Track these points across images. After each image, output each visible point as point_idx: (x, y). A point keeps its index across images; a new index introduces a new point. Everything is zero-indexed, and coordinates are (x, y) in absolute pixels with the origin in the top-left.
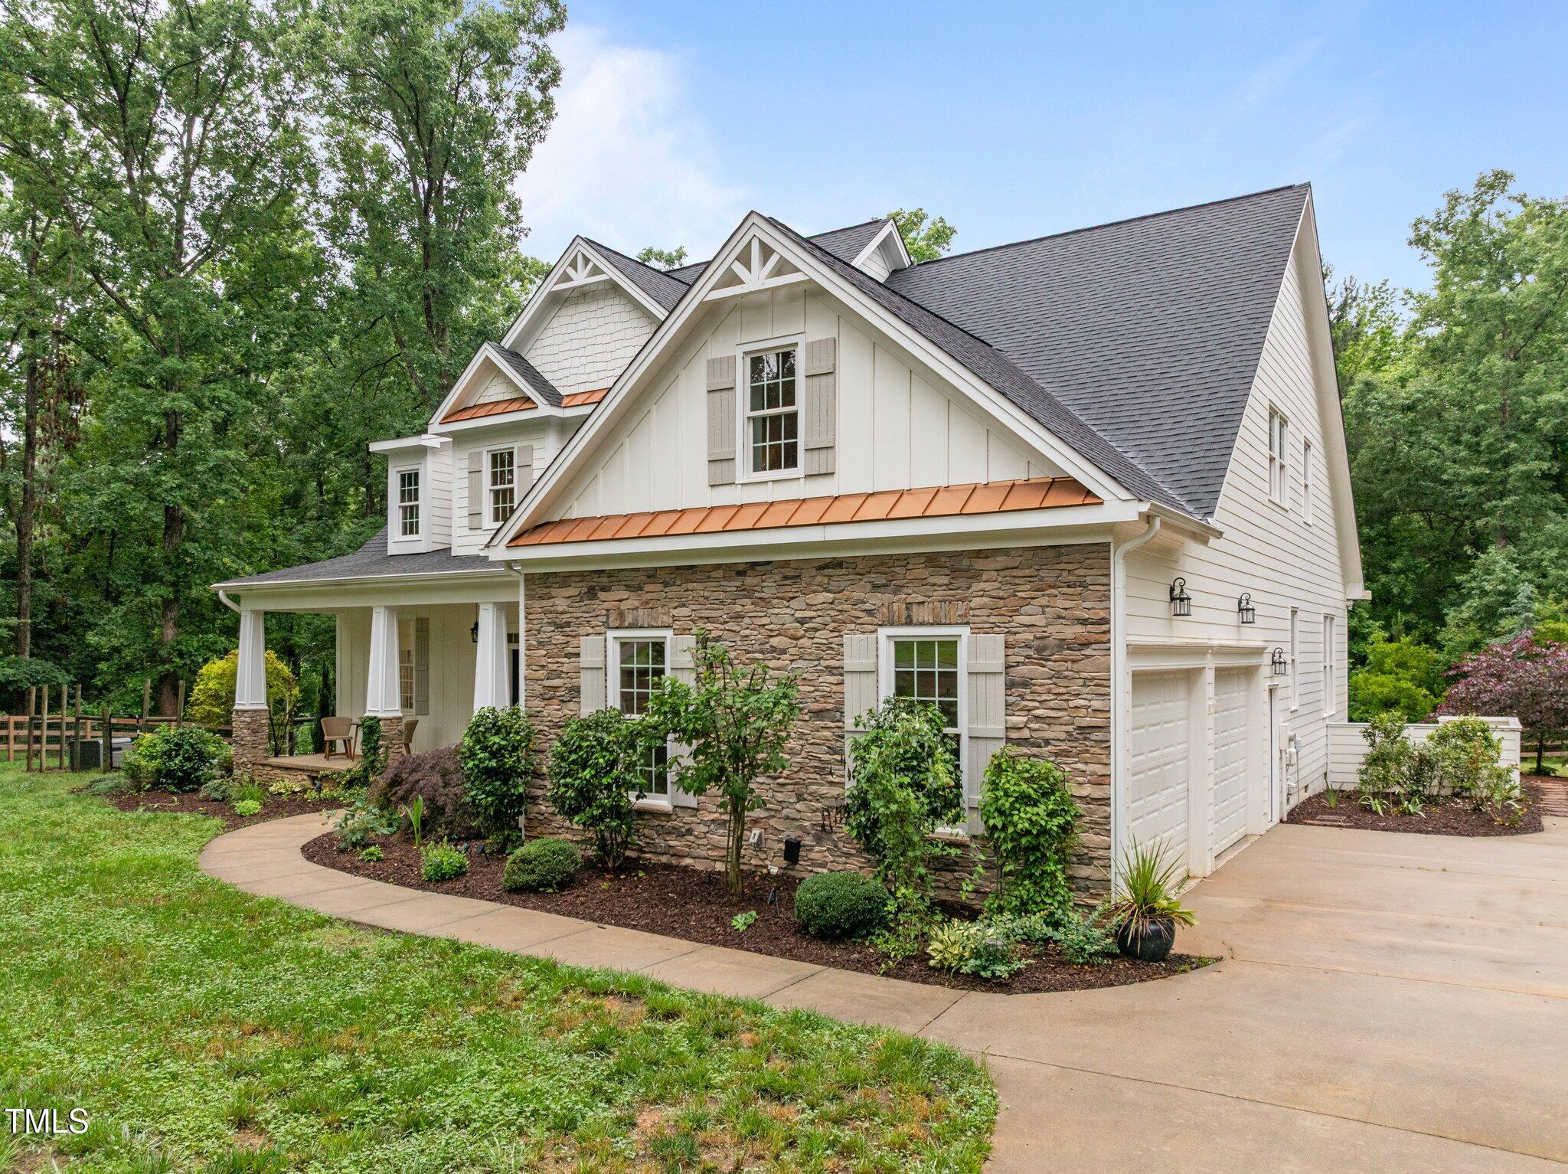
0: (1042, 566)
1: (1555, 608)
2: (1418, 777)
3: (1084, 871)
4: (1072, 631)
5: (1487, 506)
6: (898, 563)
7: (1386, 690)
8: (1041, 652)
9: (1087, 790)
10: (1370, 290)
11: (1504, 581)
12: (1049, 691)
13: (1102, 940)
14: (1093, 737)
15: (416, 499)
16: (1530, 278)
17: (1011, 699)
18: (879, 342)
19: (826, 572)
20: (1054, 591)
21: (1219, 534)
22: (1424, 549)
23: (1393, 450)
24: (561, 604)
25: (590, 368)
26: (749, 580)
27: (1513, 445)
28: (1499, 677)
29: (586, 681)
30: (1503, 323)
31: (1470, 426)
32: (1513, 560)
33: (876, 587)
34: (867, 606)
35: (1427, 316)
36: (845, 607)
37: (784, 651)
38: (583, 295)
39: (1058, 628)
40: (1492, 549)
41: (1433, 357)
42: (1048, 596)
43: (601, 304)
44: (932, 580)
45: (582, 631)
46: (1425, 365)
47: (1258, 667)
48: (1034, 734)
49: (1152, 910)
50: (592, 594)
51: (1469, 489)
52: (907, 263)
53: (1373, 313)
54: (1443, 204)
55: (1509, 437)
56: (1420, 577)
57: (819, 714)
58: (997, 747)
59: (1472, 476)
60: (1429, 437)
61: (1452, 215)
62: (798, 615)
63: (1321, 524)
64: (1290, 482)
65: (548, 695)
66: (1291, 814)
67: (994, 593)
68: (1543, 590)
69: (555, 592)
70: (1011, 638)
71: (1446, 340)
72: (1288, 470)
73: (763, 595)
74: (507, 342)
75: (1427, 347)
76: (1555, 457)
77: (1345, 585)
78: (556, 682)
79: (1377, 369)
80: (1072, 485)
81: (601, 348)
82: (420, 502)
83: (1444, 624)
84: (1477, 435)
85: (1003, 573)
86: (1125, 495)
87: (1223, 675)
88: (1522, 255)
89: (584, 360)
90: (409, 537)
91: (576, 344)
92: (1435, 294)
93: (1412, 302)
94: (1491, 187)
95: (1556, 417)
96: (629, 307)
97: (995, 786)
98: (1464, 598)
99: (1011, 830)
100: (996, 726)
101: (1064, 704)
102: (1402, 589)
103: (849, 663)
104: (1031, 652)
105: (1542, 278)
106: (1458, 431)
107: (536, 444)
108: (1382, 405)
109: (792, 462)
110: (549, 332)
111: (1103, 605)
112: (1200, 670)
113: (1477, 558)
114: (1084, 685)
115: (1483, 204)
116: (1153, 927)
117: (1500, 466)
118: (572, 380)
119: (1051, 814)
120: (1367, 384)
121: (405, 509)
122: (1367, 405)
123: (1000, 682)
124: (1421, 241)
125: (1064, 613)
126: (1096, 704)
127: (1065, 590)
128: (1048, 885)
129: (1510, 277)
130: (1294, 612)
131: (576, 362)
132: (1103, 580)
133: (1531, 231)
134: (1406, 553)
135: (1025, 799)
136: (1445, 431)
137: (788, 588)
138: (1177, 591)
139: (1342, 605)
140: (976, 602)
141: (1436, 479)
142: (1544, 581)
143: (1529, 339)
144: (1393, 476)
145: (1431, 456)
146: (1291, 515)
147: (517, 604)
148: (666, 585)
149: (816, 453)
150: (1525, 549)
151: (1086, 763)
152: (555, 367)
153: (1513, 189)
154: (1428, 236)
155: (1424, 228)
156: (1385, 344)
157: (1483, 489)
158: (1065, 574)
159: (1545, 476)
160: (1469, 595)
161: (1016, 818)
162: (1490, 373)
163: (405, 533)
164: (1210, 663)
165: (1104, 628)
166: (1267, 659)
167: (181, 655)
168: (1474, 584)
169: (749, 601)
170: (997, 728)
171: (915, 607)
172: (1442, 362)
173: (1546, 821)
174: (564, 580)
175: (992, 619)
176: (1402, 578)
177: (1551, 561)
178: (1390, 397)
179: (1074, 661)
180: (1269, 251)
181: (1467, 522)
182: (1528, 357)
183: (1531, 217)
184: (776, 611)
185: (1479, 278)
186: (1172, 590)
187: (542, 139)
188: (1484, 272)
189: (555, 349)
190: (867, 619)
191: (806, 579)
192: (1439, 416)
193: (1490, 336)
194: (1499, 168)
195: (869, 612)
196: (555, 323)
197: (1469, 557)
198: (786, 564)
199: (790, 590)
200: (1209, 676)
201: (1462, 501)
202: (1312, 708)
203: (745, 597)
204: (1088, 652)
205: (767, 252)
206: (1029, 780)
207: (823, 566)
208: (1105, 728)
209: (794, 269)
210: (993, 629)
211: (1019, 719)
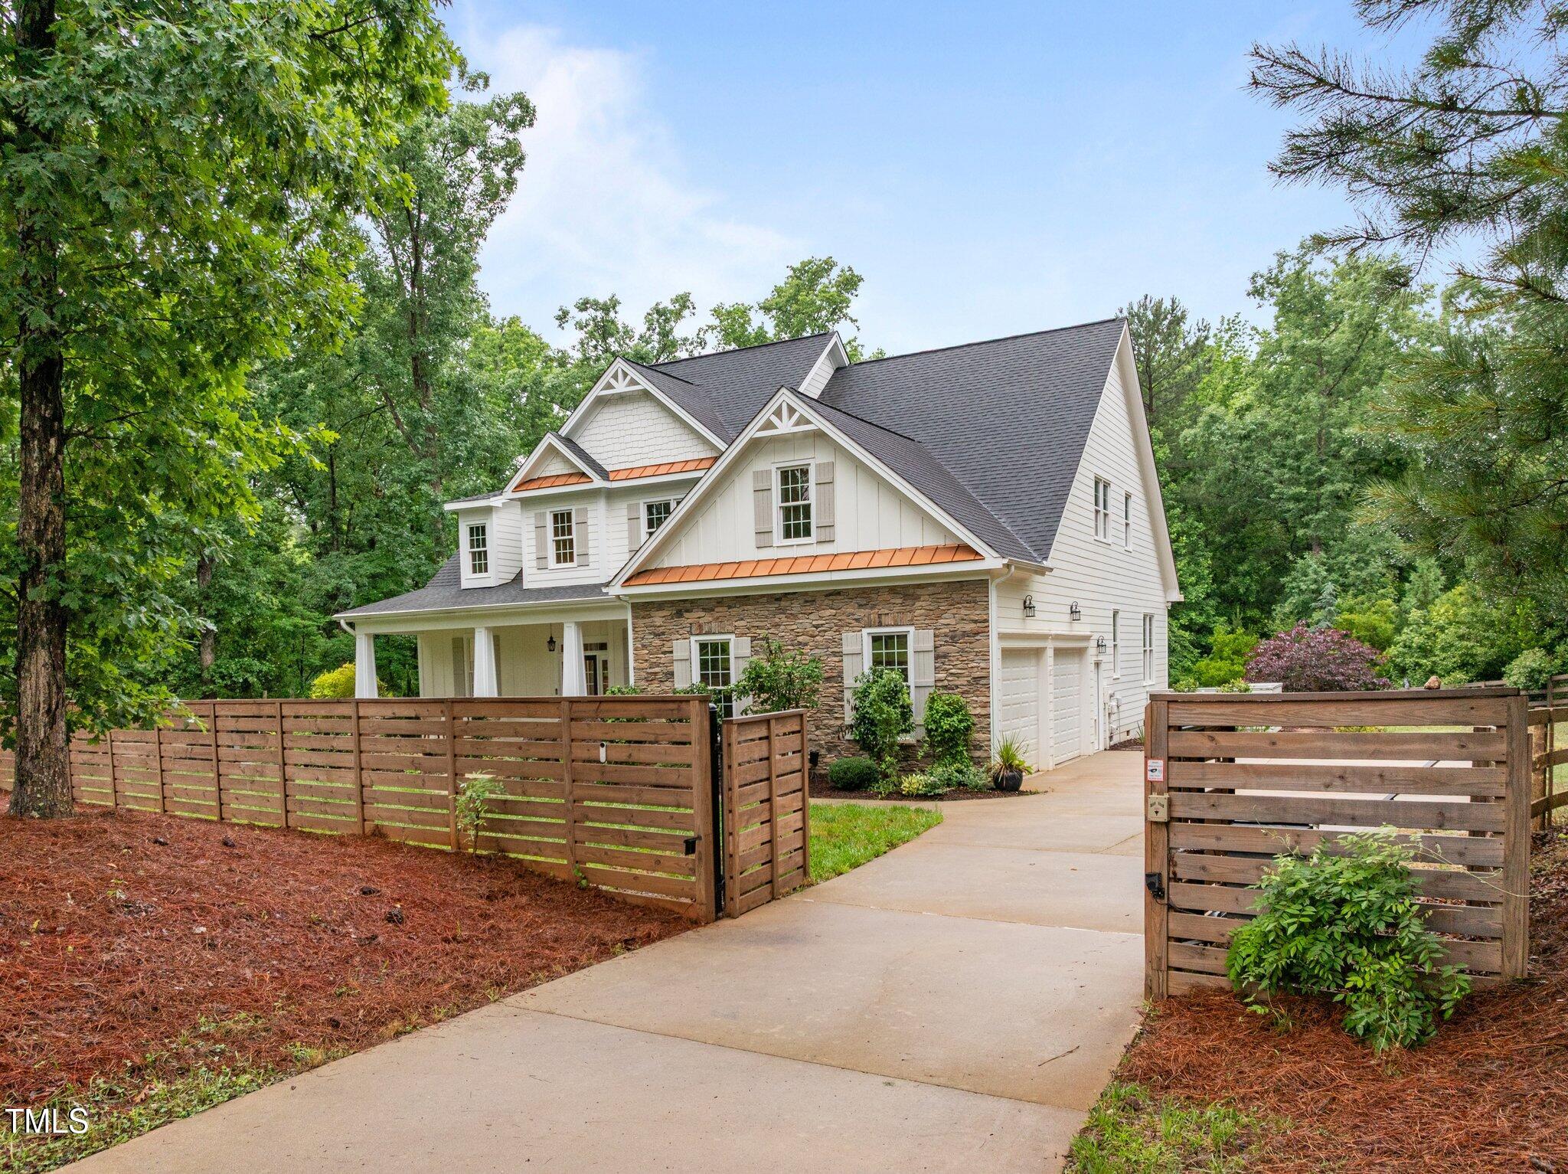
0: (952, 592)
1: (1352, 602)
3: (977, 754)
4: (969, 627)
5: (1305, 519)
6: (873, 592)
7: (1222, 673)
8: (953, 638)
9: (978, 711)
10: (1224, 322)
11: (1316, 581)
12: (958, 659)
13: (985, 779)
14: (981, 682)
15: (484, 545)
17: (937, 665)
18: (860, 465)
19: (831, 598)
20: (960, 606)
21: (1051, 569)
23: (1234, 471)
24: (658, 621)
25: (628, 452)
26: (783, 603)
27: (1324, 469)
28: (1279, 657)
29: (677, 668)
31: (1292, 452)
32: (1324, 564)
33: (860, 606)
34: (856, 617)
36: (843, 617)
37: (806, 644)
38: (622, 399)
39: (962, 625)
40: (1307, 555)
41: (1268, 391)
42: (957, 608)
43: (636, 405)
44: (892, 601)
45: (673, 637)
46: (1260, 399)
47: (1086, 648)
48: (948, 683)
49: (1011, 766)
50: (680, 614)
51: (1291, 505)
52: (847, 363)
53: (1228, 343)
54: (1274, 264)
55: (1322, 462)
56: (1262, 578)
57: (828, 679)
58: (932, 690)
59: (1294, 494)
61: (1282, 272)
62: (814, 622)
63: (1139, 549)
64: (1113, 524)
65: (650, 678)
66: (1112, 746)
67: (927, 608)
68: (1344, 588)
69: (653, 614)
70: (937, 632)
71: (1278, 378)
72: (1111, 517)
73: (792, 612)
74: (563, 432)
75: (1263, 383)
77: (1165, 592)
78: (657, 670)
80: (968, 549)
81: (635, 438)
82: (488, 548)
83: (1272, 618)
84: (1298, 460)
85: (932, 596)
86: (996, 554)
87: (1059, 653)
89: (623, 446)
90: (478, 575)
91: (617, 434)
92: (1272, 333)
93: (1257, 337)
94: (1311, 249)
95: (1355, 446)
96: (658, 409)
97: (931, 708)
98: (1287, 596)
99: (939, 730)
100: (930, 680)
101: (966, 666)
103: (846, 649)
104: (948, 639)
106: (1284, 456)
107: (590, 507)
108: (1223, 435)
109: (808, 533)
110: (594, 424)
111: (985, 612)
112: (1044, 649)
113: (1296, 563)
114: (976, 655)
115: (1305, 263)
116: (1012, 774)
117: (1315, 486)
118: (615, 460)
119: (960, 721)
120: (1212, 416)
121: (474, 554)
122: (1212, 434)
123: (932, 655)
124: (1258, 292)
125: (965, 617)
126: (982, 665)
127: (966, 605)
128: (959, 757)
130: (1115, 613)
131: (617, 447)
132: (985, 599)
135: (947, 715)
136: (1273, 457)
137: (807, 607)
138: (1028, 603)
139: (1163, 606)
140: (918, 612)
141: (1267, 497)
142: (1347, 581)
143: (1340, 378)
146: (1113, 547)
147: (626, 621)
148: (730, 607)
149: (823, 529)
150: (1333, 554)
151: (978, 696)
152: (600, 450)
154: (1263, 287)
155: (1260, 281)
156: (1237, 372)
157: (1302, 505)
158: (965, 596)
160: (1292, 594)
161: (943, 723)
162: (1308, 408)
163: (474, 572)
164: (1050, 646)
165: (986, 624)
166: (1093, 643)
167: (223, 677)
168: (1294, 584)
169: (784, 616)
170: (931, 681)
171: (883, 616)
172: (1273, 397)
174: (660, 606)
175: (927, 622)
176: (1248, 580)
177: (1352, 564)
178: (1230, 428)
179: (970, 643)
182: (1338, 395)
184: (801, 621)
186: (1025, 602)
187: (503, 210)
189: (600, 437)
190: (856, 624)
191: (818, 602)
192: (1268, 444)
194: (1317, 232)
195: (857, 620)
196: (599, 418)
197: (1291, 562)
198: (806, 593)
199: (809, 609)
200: (1050, 653)
202: (1131, 678)
203: (781, 613)
204: (978, 637)
205: (792, 411)
206: (949, 705)
207: (829, 594)
208: (987, 677)
209: (808, 422)
210: (927, 627)
211: (942, 675)
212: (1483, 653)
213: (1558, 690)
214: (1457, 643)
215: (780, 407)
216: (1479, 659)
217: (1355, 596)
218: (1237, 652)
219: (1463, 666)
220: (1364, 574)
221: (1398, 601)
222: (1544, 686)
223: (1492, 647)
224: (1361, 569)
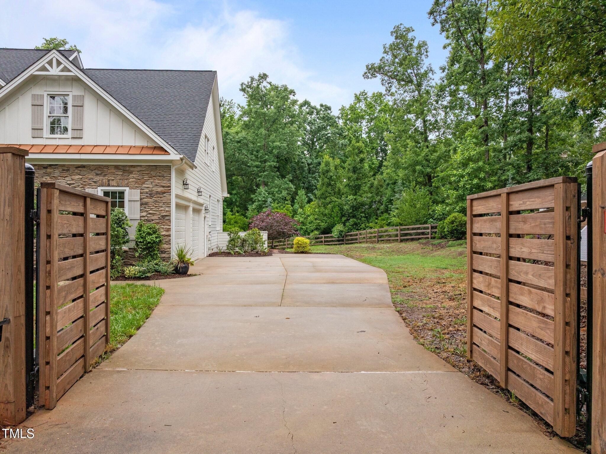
0: (152, 170)
1: (277, 205)
2: (243, 246)
3: (165, 255)
4: (160, 189)
5: (260, 174)
6: (105, 167)
8: (151, 195)
9: (164, 233)
10: (227, 102)
11: (264, 197)
12: (153, 206)
13: (171, 269)
14: (166, 218)
16: (272, 107)
17: (142, 208)
18: (100, 99)
19: (79, 169)
20: (155, 178)
21: (196, 168)
22: (242, 188)
23: (234, 155)
26: (49, 170)
27: (267, 157)
30: (265, 119)
31: (256, 149)
32: (267, 191)
33: (97, 174)
34: (94, 180)
35: (244, 113)
36: (86, 180)
39: (156, 188)
40: (261, 187)
41: (246, 127)
42: (153, 179)
44: (117, 173)
46: (244, 129)
47: (202, 209)
48: (149, 218)
49: (184, 261)
51: (255, 169)
53: (228, 110)
54: (249, 80)
55: (266, 154)
56: (241, 196)
58: (139, 222)
59: (256, 165)
60: (244, 152)
61: (252, 84)
62: (68, 182)
63: (216, 172)
64: (209, 158)
66: (209, 255)
67: (137, 178)
68: (274, 200)
70: (142, 191)
71: (250, 122)
72: (209, 154)
73: (54, 175)
75: (244, 124)
76: (278, 162)
77: (222, 192)
79: (229, 128)
80: (161, 149)
83: (248, 210)
84: (257, 153)
85: (139, 172)
86: (176, 153)
87: (194, 210)
88: (270, 100)
92: (246, 107)
93: (240, 108)
94: (262, 78)
95: (278, 150)
97: (140, 231)
98: (253, 202)
99: (145, 242)
101: (158, 209)
102: (236, 200)
104: (148, 195)
105: (275, 108)
106: (252, 151)
108: (231, 140)
109: (65, 132)
111: (169, 182)
112: (189, 206)
113: (257, 190)
114: (163, 204)
115: (260, 83)
116: (184, 265)
117: (263, 163)
119: (156, 238)
120: (227, 132)
122: (226, 139)
123: (139, 203)
124: (243, 90)
125: (158, 184)
126: (167, 209)
127: (158, 178)
128: (155, 257)
129: (267, 106)
130: (210, 196)
132: (169, 176)
133: (272, 93)
134: (237, 188)
135: (149, 234)
136: (249, 150)
137: (65, 173)
138: (185, 183)
139: (221, 198)
140: (131, 180)
141: (246, 165)
142: (274, 198)
143: (271, 125)
144: (234, 163)
145: (245, 158)
146: (210, 168)
149: (76, 131)
150: (270, 188)
151: (164, 226)
153: (268, 80)
154: (245, 89)
155: (244, 86)
156: (232, 120)
157: (259, 169)
158: (158, 173)
159: (275, 167)
160: (255, 201)
161: (147, 239)
162: (261, 134)
164: (191, 205)
165: (169, 188)
166: (204, 208)
168: (256, 198)
169: (49, 177)
170: (138, 217)
171: (111, 181)
172: (248, 129)
173: (273, 254)
175: (136, 185)
176: (236, 196)
177: (276, 192)
178: (234, 138)
179: (160, 198)
180: (206, 89)
181: (254, 180)
182: (271, 131)
183: (272, 89)
184: (60, 181)
185: (258, 105)
186: (184, 182)
188: (260, 103)
190: (94, 184)
191: (71, 170)
192: (247, 145)
193: (261, 123)
194: (265, 73)
195: (95, 182)
197: (255, 190)
198: (64, 165)
199: (66, 174)
200: (191, 209)
201: (253, 173)
202: (214, 226)
203: (47, 176)
204: (165, 195)
205: (59, 63)
206: (150, 228)
207: (78, 167)
208: (169, 216)
209: (69, 71)
210: (136, 188)
211: (144, 214)
212: (323, 225)
213: (347, 238)
214: (314, 221)
215: (52, 59)
216: (321, 227)
217: (278, 203)
218: (236, 222)
219: (317, 229)
220: (280, 196)
221: (292, 206)
222: (343, 237)
223: (326, 223)
224: (279, 194)
